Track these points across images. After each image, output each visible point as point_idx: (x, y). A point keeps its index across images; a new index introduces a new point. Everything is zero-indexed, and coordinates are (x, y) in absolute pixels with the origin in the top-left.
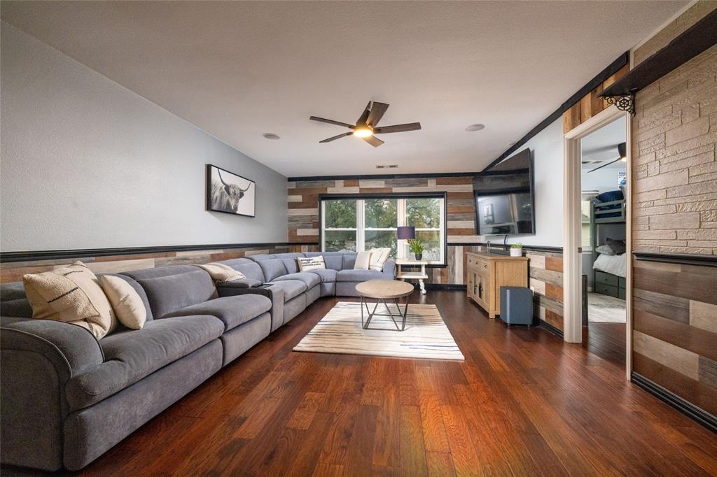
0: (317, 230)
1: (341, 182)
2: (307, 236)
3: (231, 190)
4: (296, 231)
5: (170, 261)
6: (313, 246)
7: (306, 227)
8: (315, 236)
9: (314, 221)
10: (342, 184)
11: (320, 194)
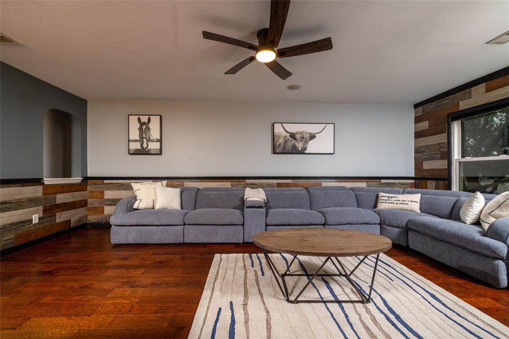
0: (446, 162)
1: (482, 87)
2: (433, 169)
3: (298, 136)
4: (422, 163)
5: (241, 184)
6: (441, 182)
7: (433, 159)
8: (443, 169)
9: (442, 150)
10: (484, 90)
11: (449, 115)
